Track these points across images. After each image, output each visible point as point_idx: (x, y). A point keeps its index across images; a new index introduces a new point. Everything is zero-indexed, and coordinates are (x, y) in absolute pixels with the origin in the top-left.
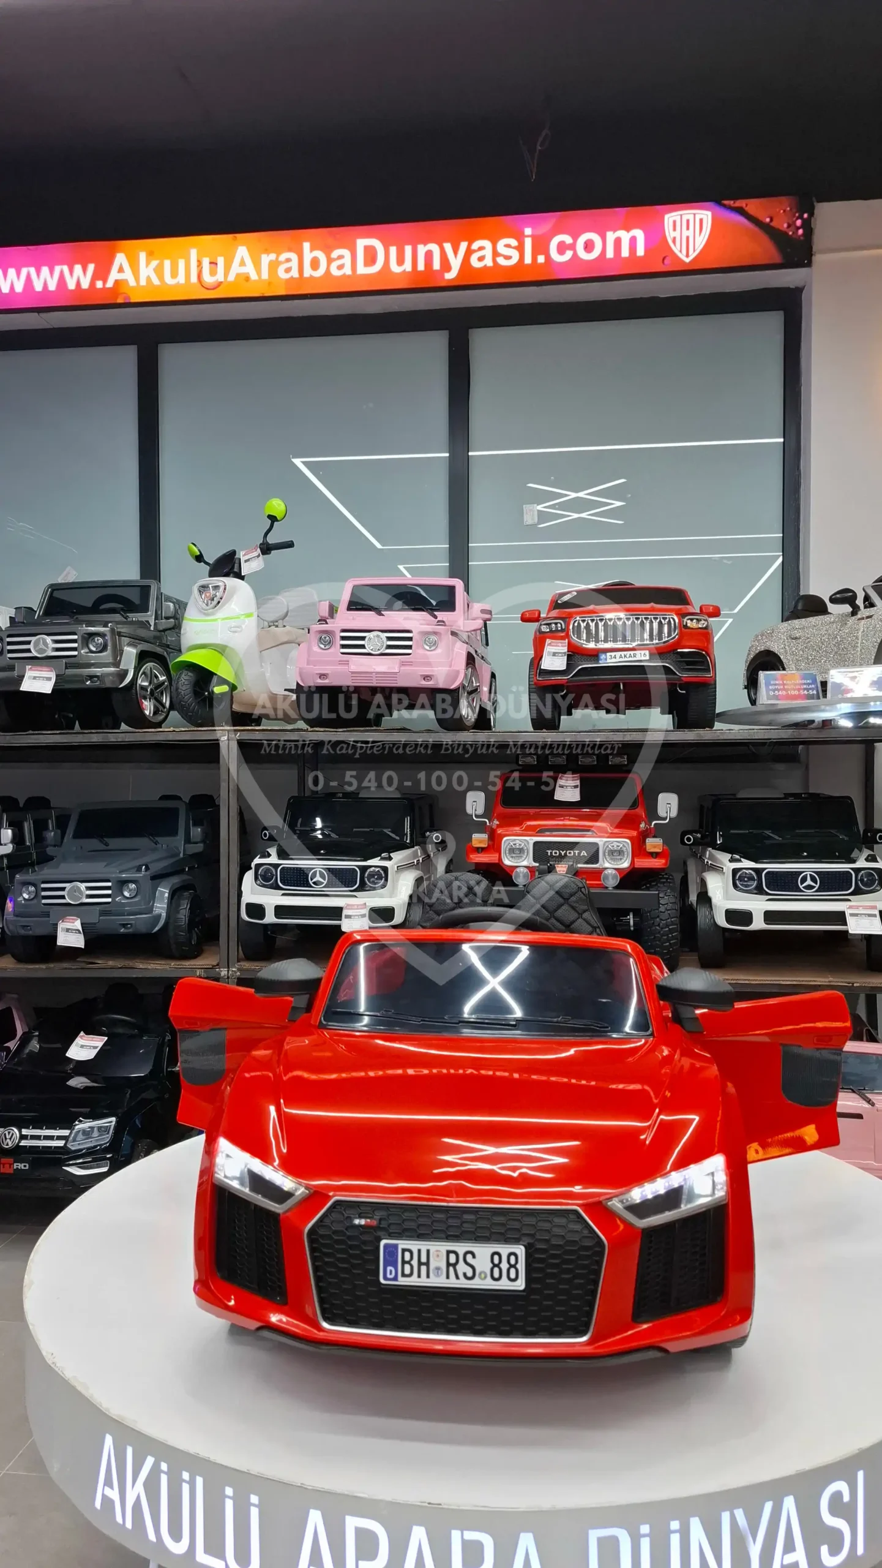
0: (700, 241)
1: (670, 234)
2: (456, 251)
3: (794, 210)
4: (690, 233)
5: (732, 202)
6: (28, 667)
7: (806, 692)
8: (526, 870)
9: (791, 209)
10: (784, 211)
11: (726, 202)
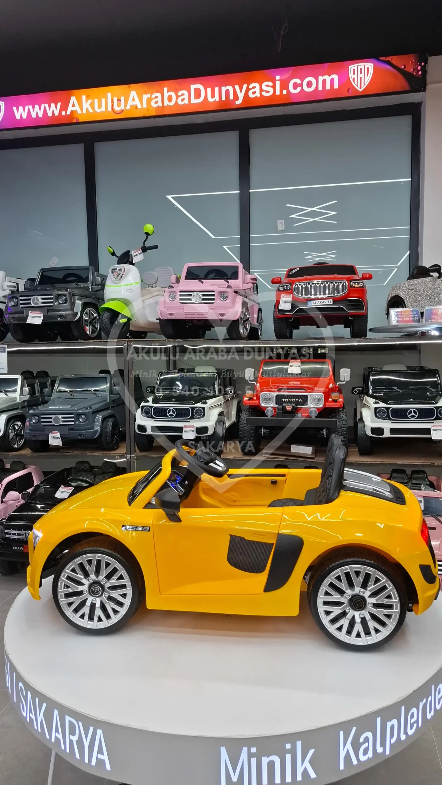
0: (367, 80)
1: (351, 76)
2: (241, 90)
3: (416, 61)
4: (362, 75)
5: (384, 58)
6: (30, 312)
7: (413, 319)
8: (272, 409)
9: (415, 61)
10: (412, 62)
11: (381, 58)
